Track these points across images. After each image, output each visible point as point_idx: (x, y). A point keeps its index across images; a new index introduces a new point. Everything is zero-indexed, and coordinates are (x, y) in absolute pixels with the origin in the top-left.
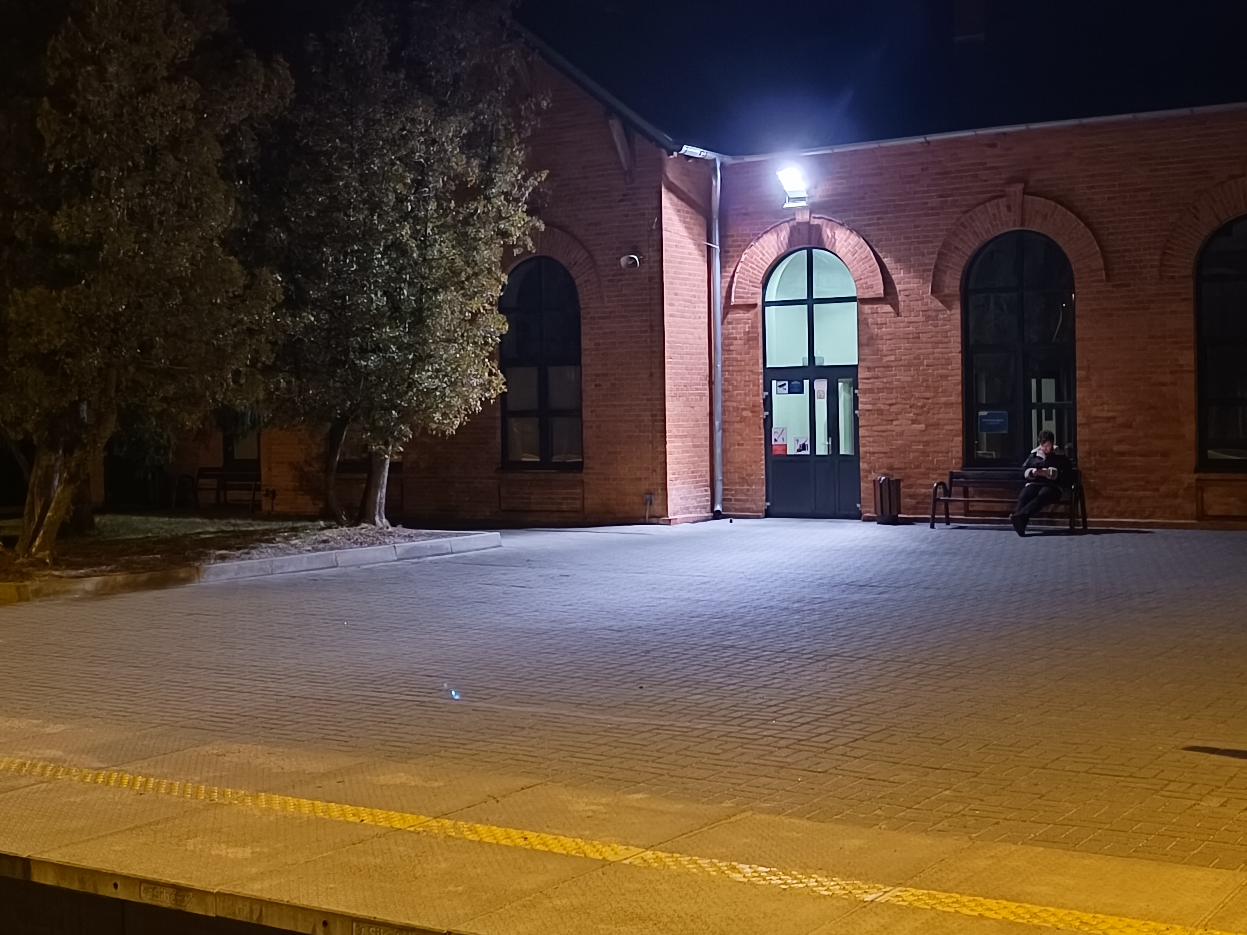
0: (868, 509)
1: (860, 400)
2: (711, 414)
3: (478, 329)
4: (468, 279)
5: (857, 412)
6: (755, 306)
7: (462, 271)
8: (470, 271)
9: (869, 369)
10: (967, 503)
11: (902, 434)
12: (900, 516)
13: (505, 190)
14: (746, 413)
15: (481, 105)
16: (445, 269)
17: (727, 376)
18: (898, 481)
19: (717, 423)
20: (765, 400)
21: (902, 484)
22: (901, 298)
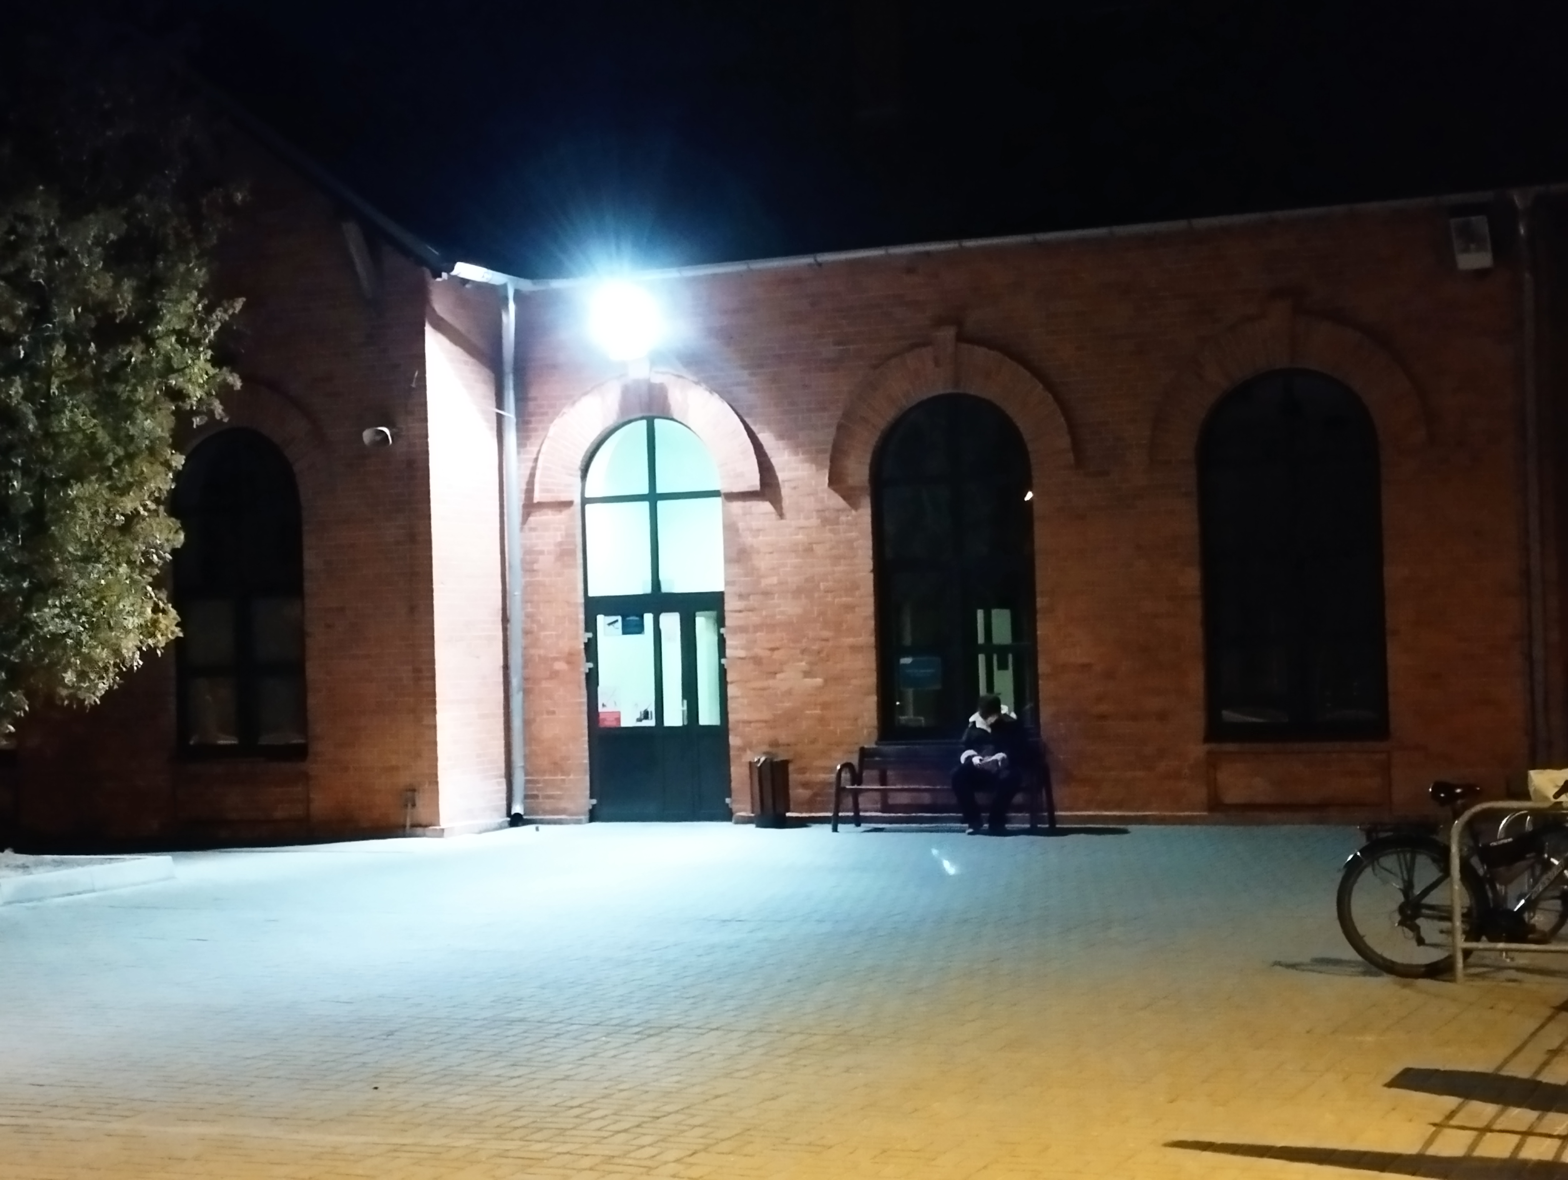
0: (742, 805)
1: (728, 643)
2: (506, 667)
3: (135, 540)
4: (118, 463)
5: (723, 661)
6: (569, 504)
7: (108, 451)
8: (120, 452)
9: (741, 596)
10: (884, 793)
11: (789, 693)
12: (788, 814)
13: (177, 327)
14: (560, 666)
15: (139, 198)
16: (81, 449)
17: (530, 610)
18: (785, 764)
19: (515, 681)
20: (587, 645)
21: (791, 768)
22: (785, 491)
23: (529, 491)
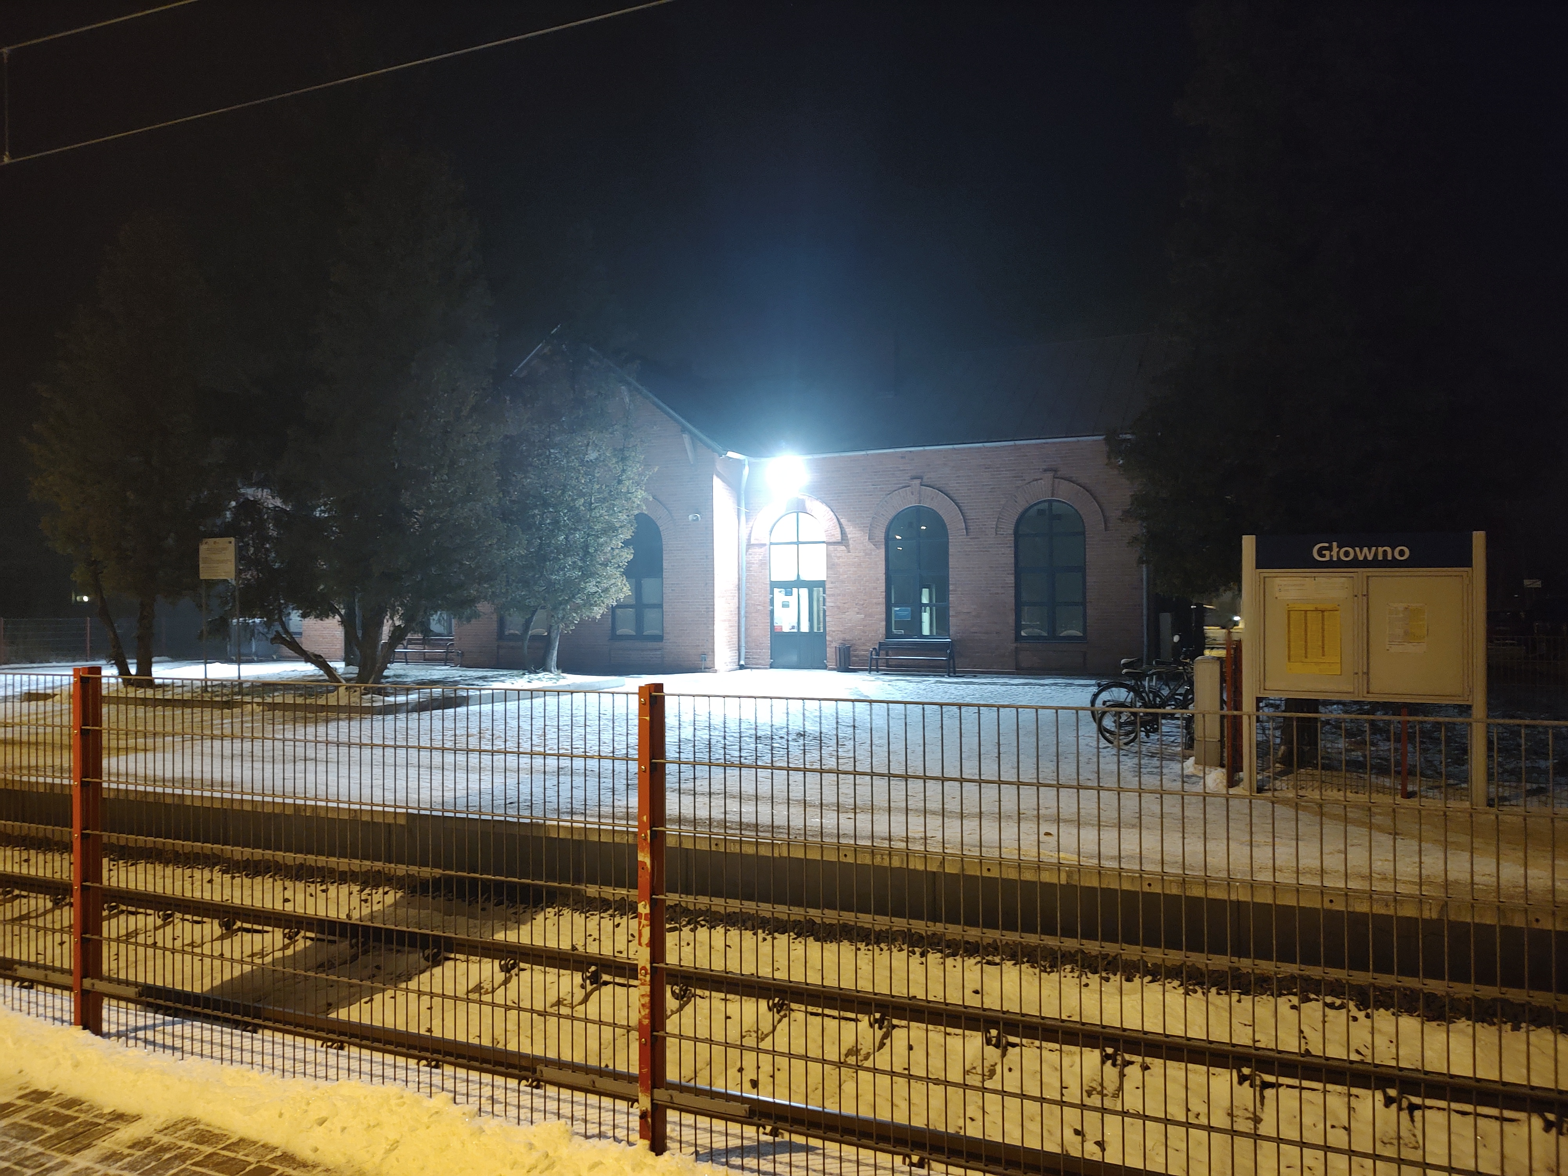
0: (831, 663)
1: (827, 600)
2: (739, 608)
5: (825, 607)
6: (765, 545)
9: (832, 583)
10: (888, 661)
11: (850, 620)
12: (851, 667)
14: (760, 608)
17: (749, 586)
18: (849, 648)
19: (742, 613)
20: (770, 600)
21: (852, 649)
22: (850, 542)
23: (749, 539)
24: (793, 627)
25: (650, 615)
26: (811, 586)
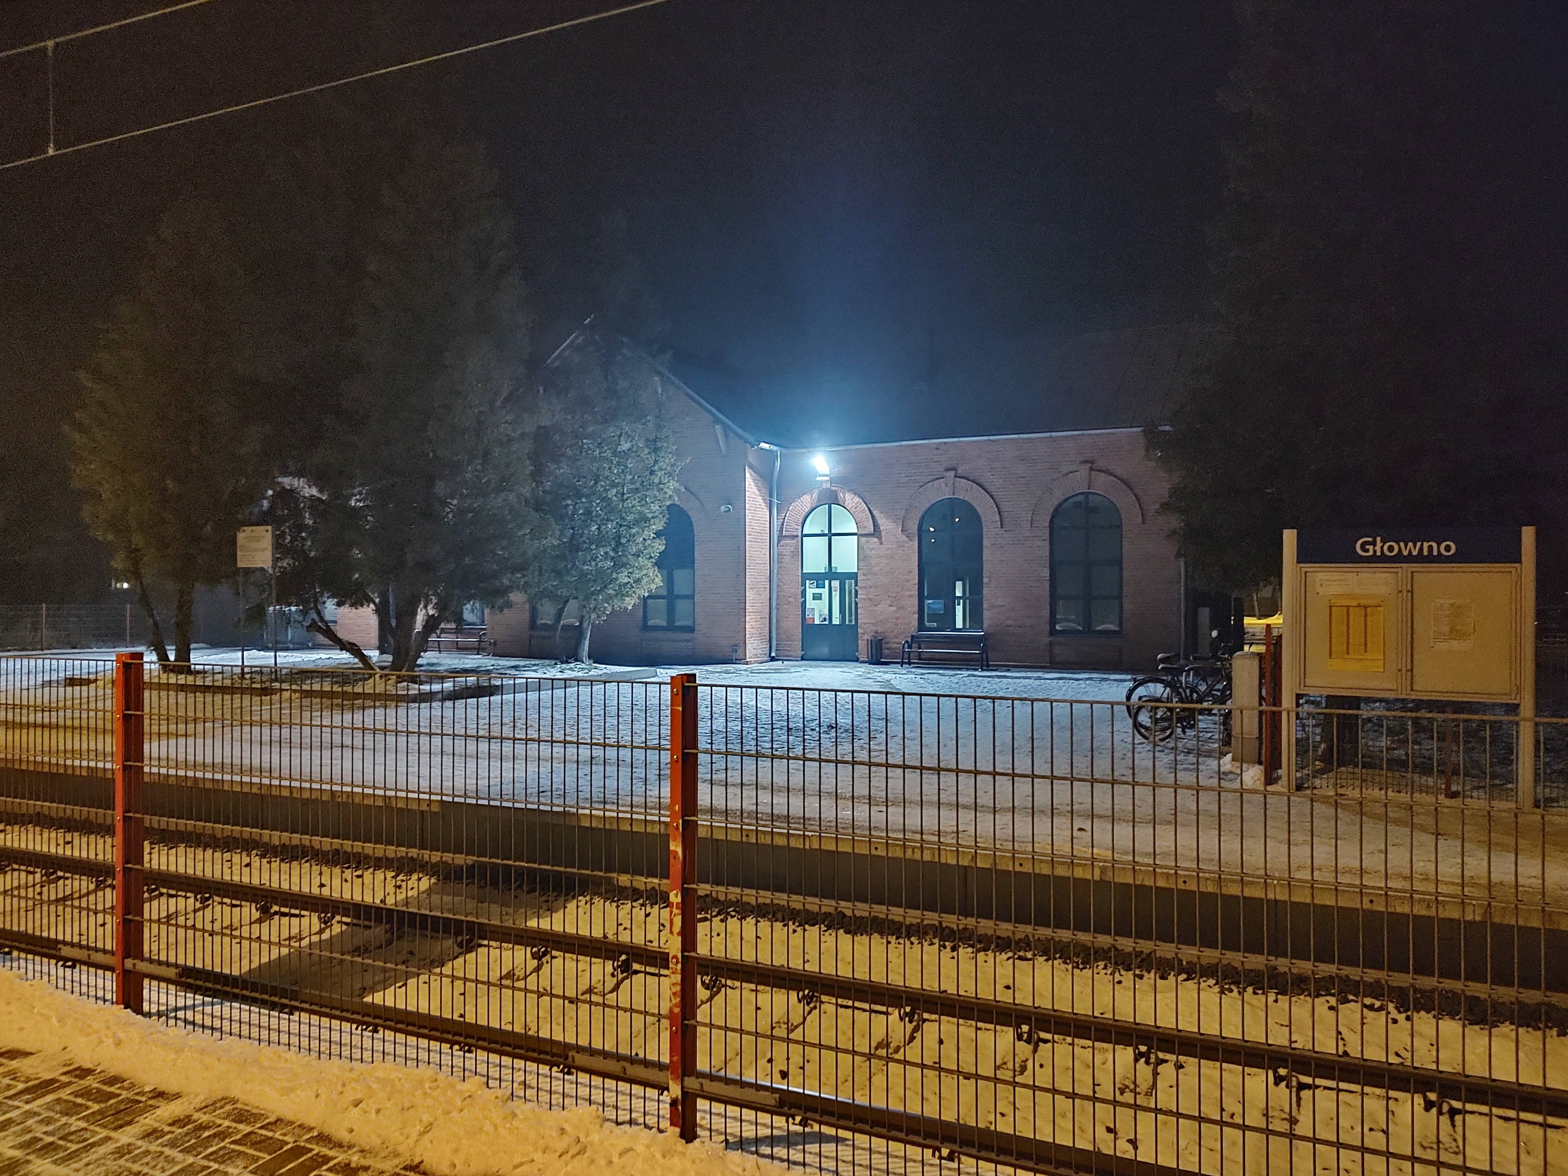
0: (863, 656)
1: (859, 592)
2: (770, 599)
5: (856, 599)
6: (797, 536)
9: (864, 575)
10: (921, 653)
11: (883, 613)
12: (883, 660)
14: (791, 599)
17: (780, 577)
18: (881, 640)
19: (774, 605)
20: (802, 592)
21: (884, 642)
22: (883, 534)
23: (781, 531)
24: (825, 620)
25: (682, 606)
26: (843, 577)
